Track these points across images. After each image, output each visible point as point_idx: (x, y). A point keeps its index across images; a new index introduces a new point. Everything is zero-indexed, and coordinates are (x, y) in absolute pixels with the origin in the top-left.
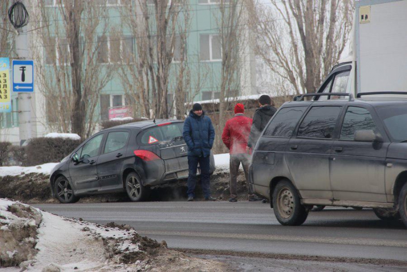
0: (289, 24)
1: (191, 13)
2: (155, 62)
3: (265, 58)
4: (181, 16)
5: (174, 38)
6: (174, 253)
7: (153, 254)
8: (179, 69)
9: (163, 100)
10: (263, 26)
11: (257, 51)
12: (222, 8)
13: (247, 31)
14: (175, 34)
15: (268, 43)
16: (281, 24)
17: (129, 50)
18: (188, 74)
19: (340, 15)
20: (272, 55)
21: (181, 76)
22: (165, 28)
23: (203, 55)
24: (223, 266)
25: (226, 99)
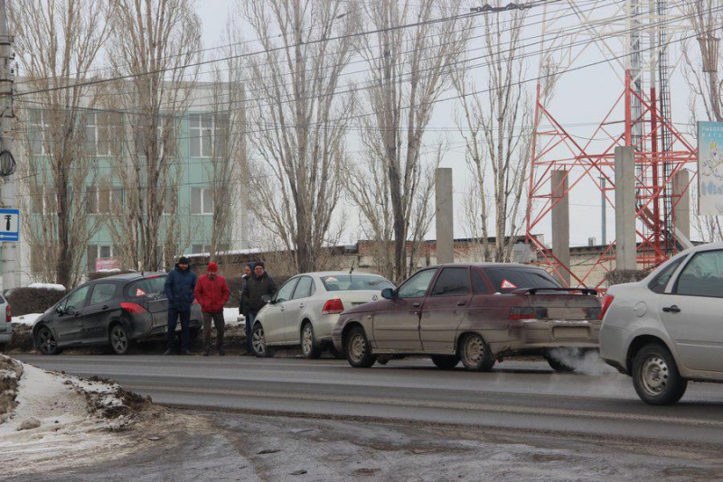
0: (281, 180)
1: (183, 166)
2: (145, 214)
3: (256, 214)
4: (173, 169)
5: (165, 190)
6: (159, 408)
7: (138, 409)
8: (169, 221)
9: (152, 252)
10: (255, 181)
11: (249, 206)
12: (214, 162)
13: (240, 186)
14: (166, 186)
15: (260, 197)
16: (273, 180)
17: (118, 201)
18: (179, 227)
19: (331, 173)
20: (264, 211)
21: (172, 229)
22: (156, 180)
23: (194, 208)
24: (208, 422)
25: (216, 253)
